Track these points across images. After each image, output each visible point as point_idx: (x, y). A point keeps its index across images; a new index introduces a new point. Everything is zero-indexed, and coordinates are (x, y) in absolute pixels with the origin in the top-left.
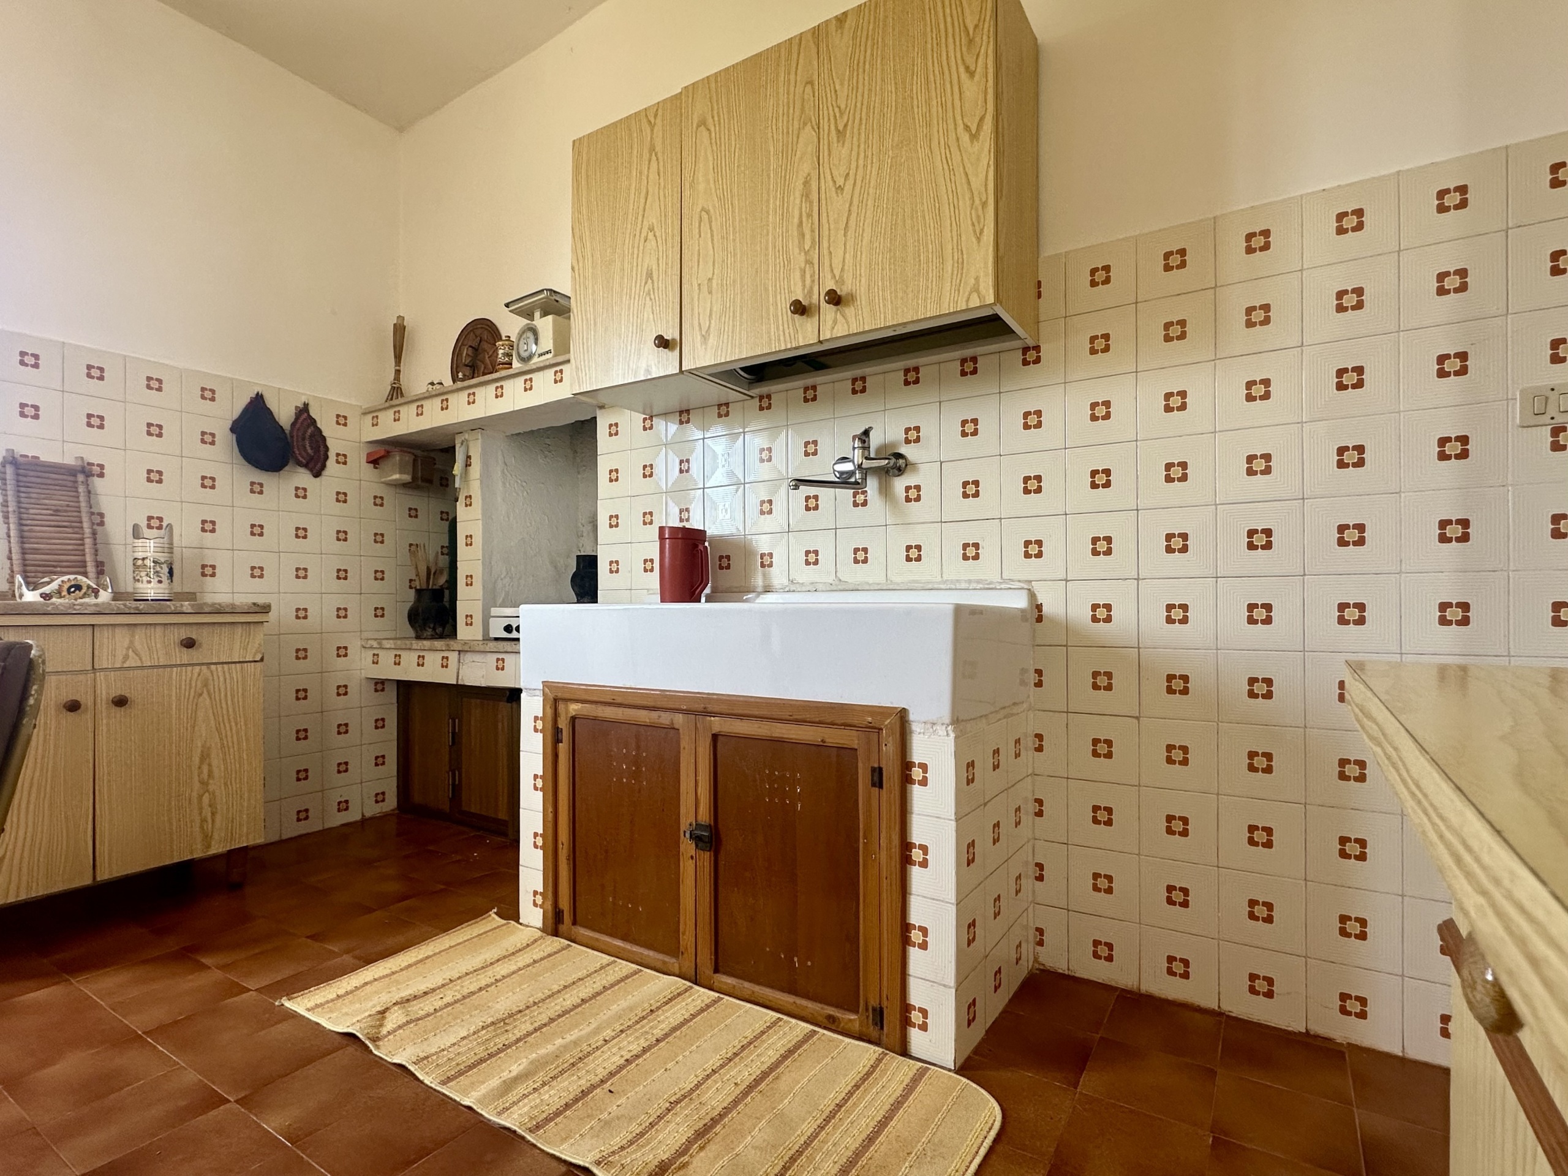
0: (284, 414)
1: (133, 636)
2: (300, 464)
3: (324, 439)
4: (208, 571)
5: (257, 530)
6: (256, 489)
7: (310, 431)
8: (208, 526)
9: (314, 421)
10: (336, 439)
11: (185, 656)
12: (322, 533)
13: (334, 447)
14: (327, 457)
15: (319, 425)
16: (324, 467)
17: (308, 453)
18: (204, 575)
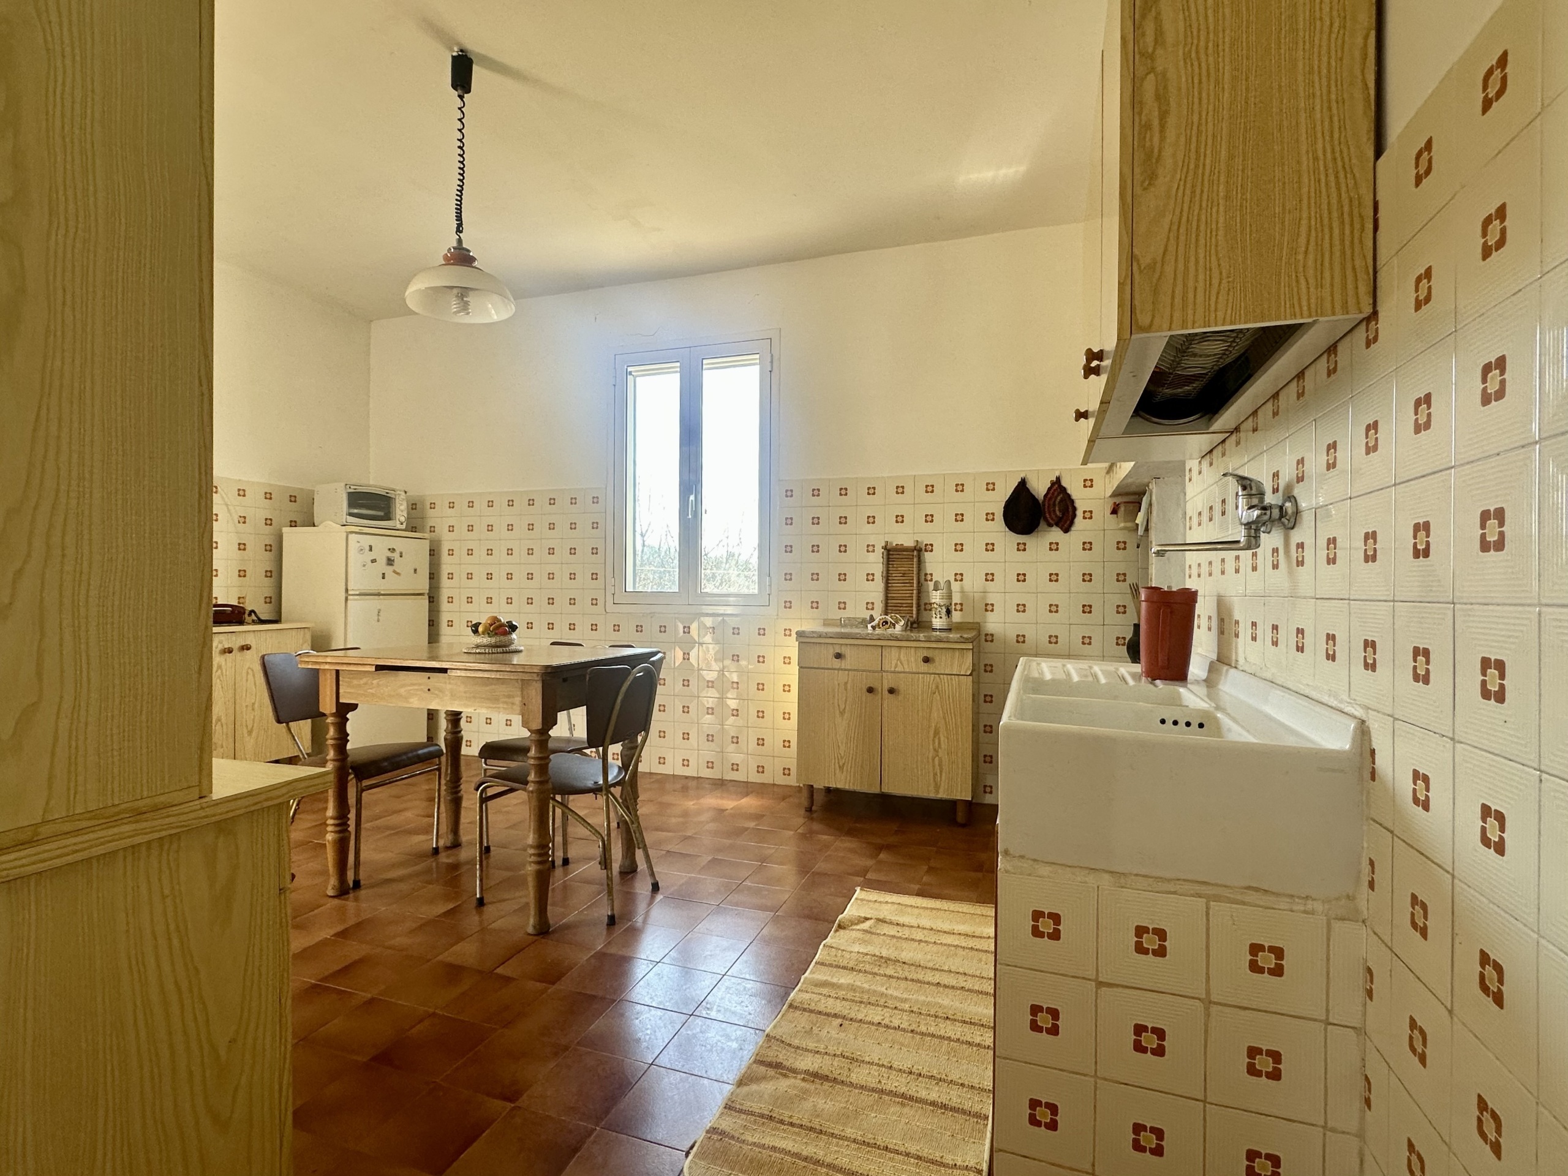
0: (1040, 488)
1: (900, 653)
2: (1050, 525)
3: (1072, 502)
4: (988, 608)
5: (1021, 578)
6: (1022, 548)
7: (1059, 498)
8: (990, 577)
9: (1065, 489)
10: (1082, 499)
11: (924, 667)
12: (1071, 577)
13: (1081, 506)
14: (1074, 516)
15: (1069, 492)
16: (1072, 523)
17: (1056, 516)
18: (986, 610)
